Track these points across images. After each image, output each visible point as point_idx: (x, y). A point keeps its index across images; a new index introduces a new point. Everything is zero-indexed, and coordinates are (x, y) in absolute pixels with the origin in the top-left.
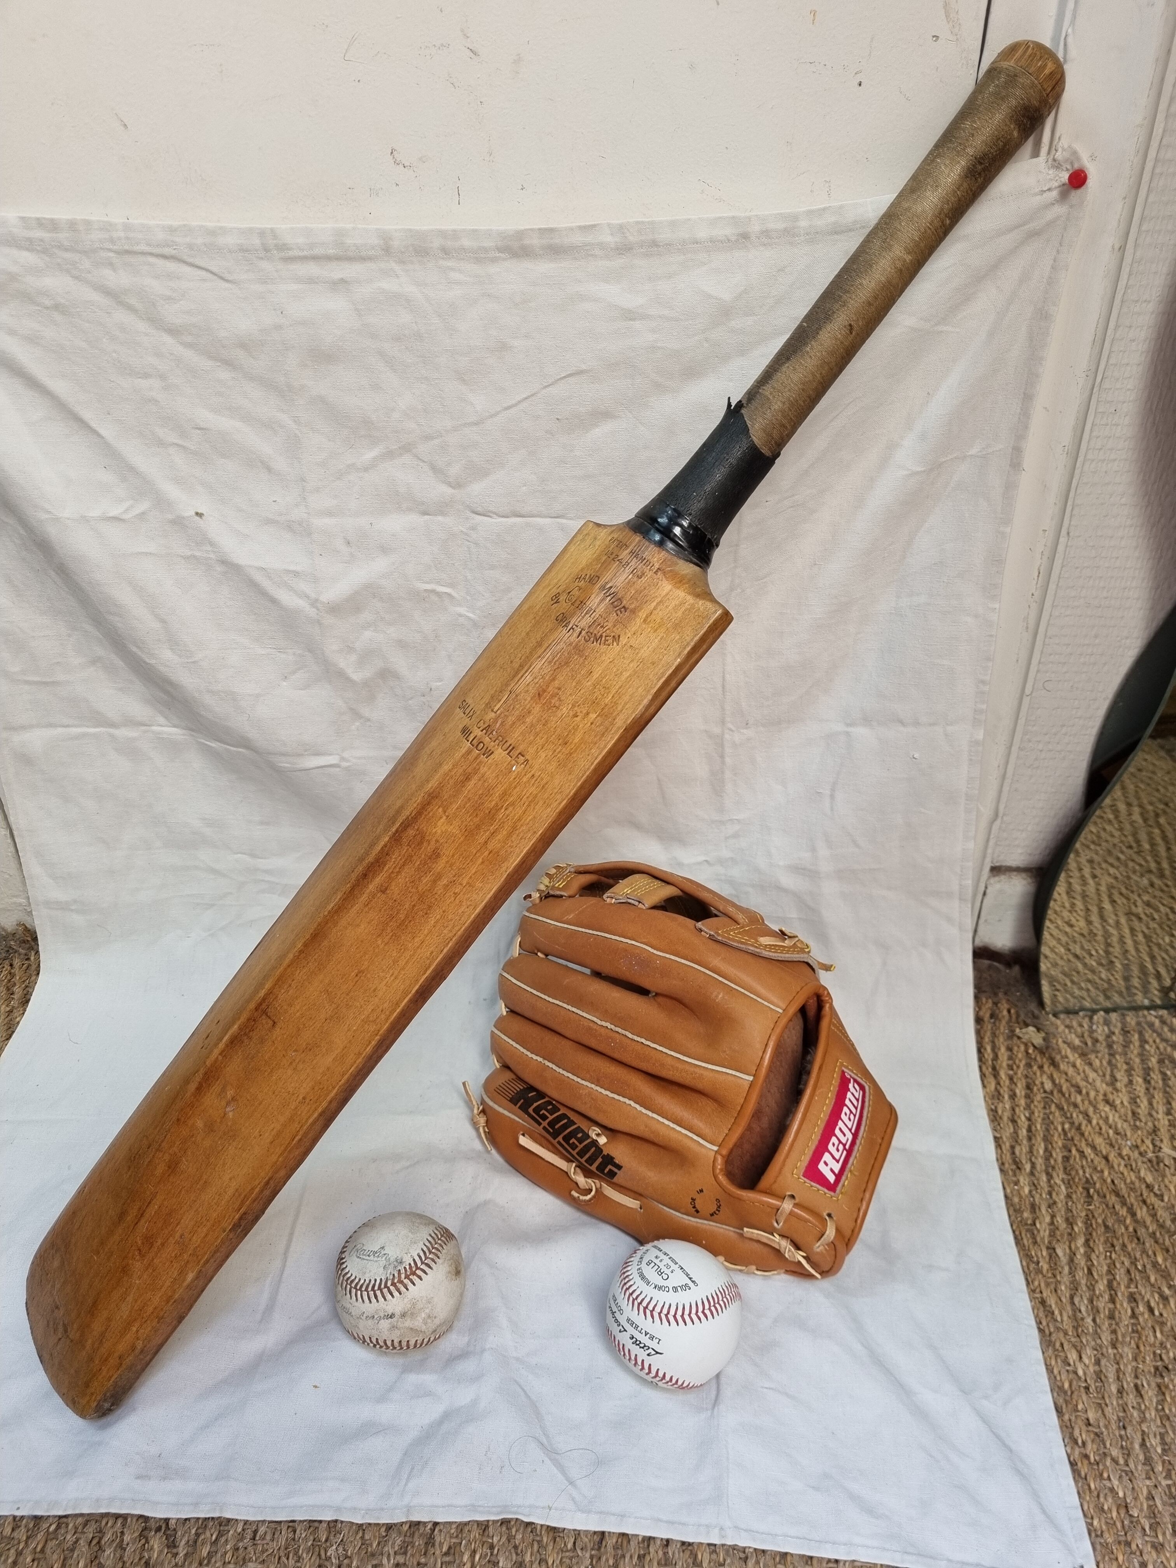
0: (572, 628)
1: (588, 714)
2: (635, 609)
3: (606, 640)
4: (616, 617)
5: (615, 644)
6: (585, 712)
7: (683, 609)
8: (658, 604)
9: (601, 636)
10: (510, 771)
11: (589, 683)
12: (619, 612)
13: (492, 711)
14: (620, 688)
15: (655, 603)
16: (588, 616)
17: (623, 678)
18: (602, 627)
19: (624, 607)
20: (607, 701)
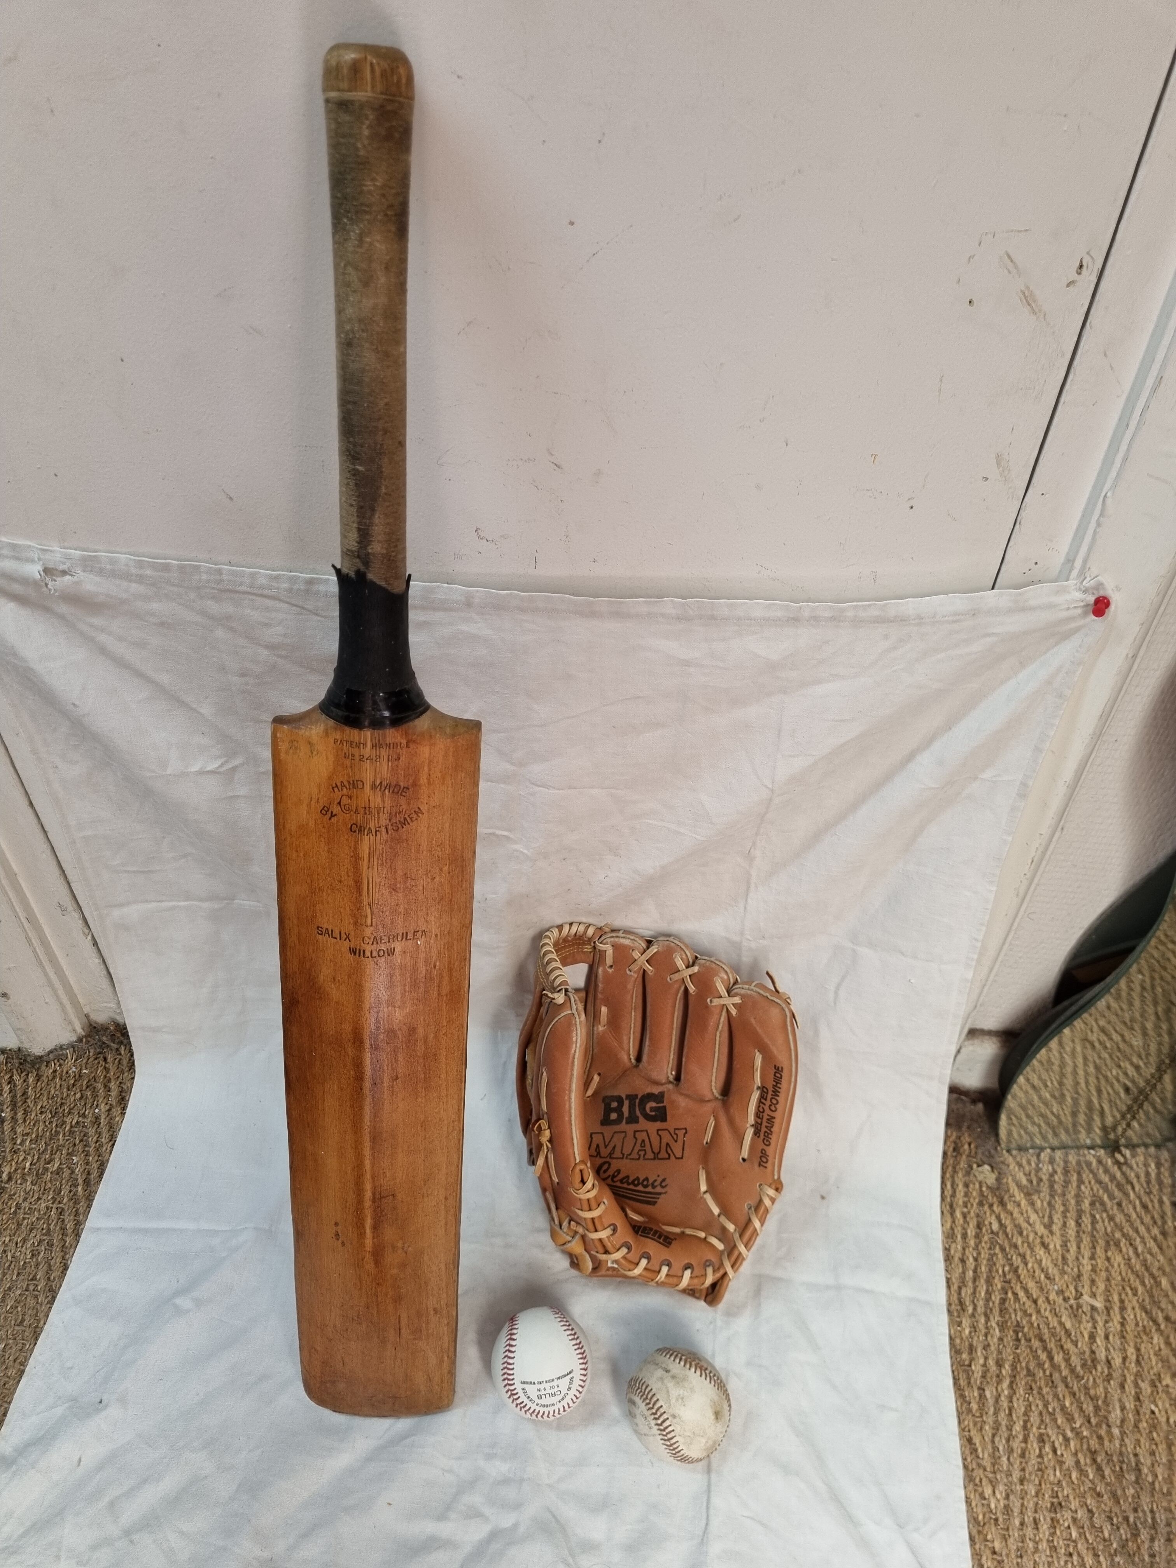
0: (376, 831)
1: (441, 870)
2: (414, 782)
3: (411, 819)
4: (405, 798)
5: (420, 815)
6: (437, 871)
7: (451, 754)
9: (405, 819)
10: (418, 946)
11: (425, 852)
12: (404, 794)
13: (367, 926)
14: (450, 837)
15: (426, 767)
16: (381, 814)
18: (400, 813)
19: (405, 788)
20: (447, 852)
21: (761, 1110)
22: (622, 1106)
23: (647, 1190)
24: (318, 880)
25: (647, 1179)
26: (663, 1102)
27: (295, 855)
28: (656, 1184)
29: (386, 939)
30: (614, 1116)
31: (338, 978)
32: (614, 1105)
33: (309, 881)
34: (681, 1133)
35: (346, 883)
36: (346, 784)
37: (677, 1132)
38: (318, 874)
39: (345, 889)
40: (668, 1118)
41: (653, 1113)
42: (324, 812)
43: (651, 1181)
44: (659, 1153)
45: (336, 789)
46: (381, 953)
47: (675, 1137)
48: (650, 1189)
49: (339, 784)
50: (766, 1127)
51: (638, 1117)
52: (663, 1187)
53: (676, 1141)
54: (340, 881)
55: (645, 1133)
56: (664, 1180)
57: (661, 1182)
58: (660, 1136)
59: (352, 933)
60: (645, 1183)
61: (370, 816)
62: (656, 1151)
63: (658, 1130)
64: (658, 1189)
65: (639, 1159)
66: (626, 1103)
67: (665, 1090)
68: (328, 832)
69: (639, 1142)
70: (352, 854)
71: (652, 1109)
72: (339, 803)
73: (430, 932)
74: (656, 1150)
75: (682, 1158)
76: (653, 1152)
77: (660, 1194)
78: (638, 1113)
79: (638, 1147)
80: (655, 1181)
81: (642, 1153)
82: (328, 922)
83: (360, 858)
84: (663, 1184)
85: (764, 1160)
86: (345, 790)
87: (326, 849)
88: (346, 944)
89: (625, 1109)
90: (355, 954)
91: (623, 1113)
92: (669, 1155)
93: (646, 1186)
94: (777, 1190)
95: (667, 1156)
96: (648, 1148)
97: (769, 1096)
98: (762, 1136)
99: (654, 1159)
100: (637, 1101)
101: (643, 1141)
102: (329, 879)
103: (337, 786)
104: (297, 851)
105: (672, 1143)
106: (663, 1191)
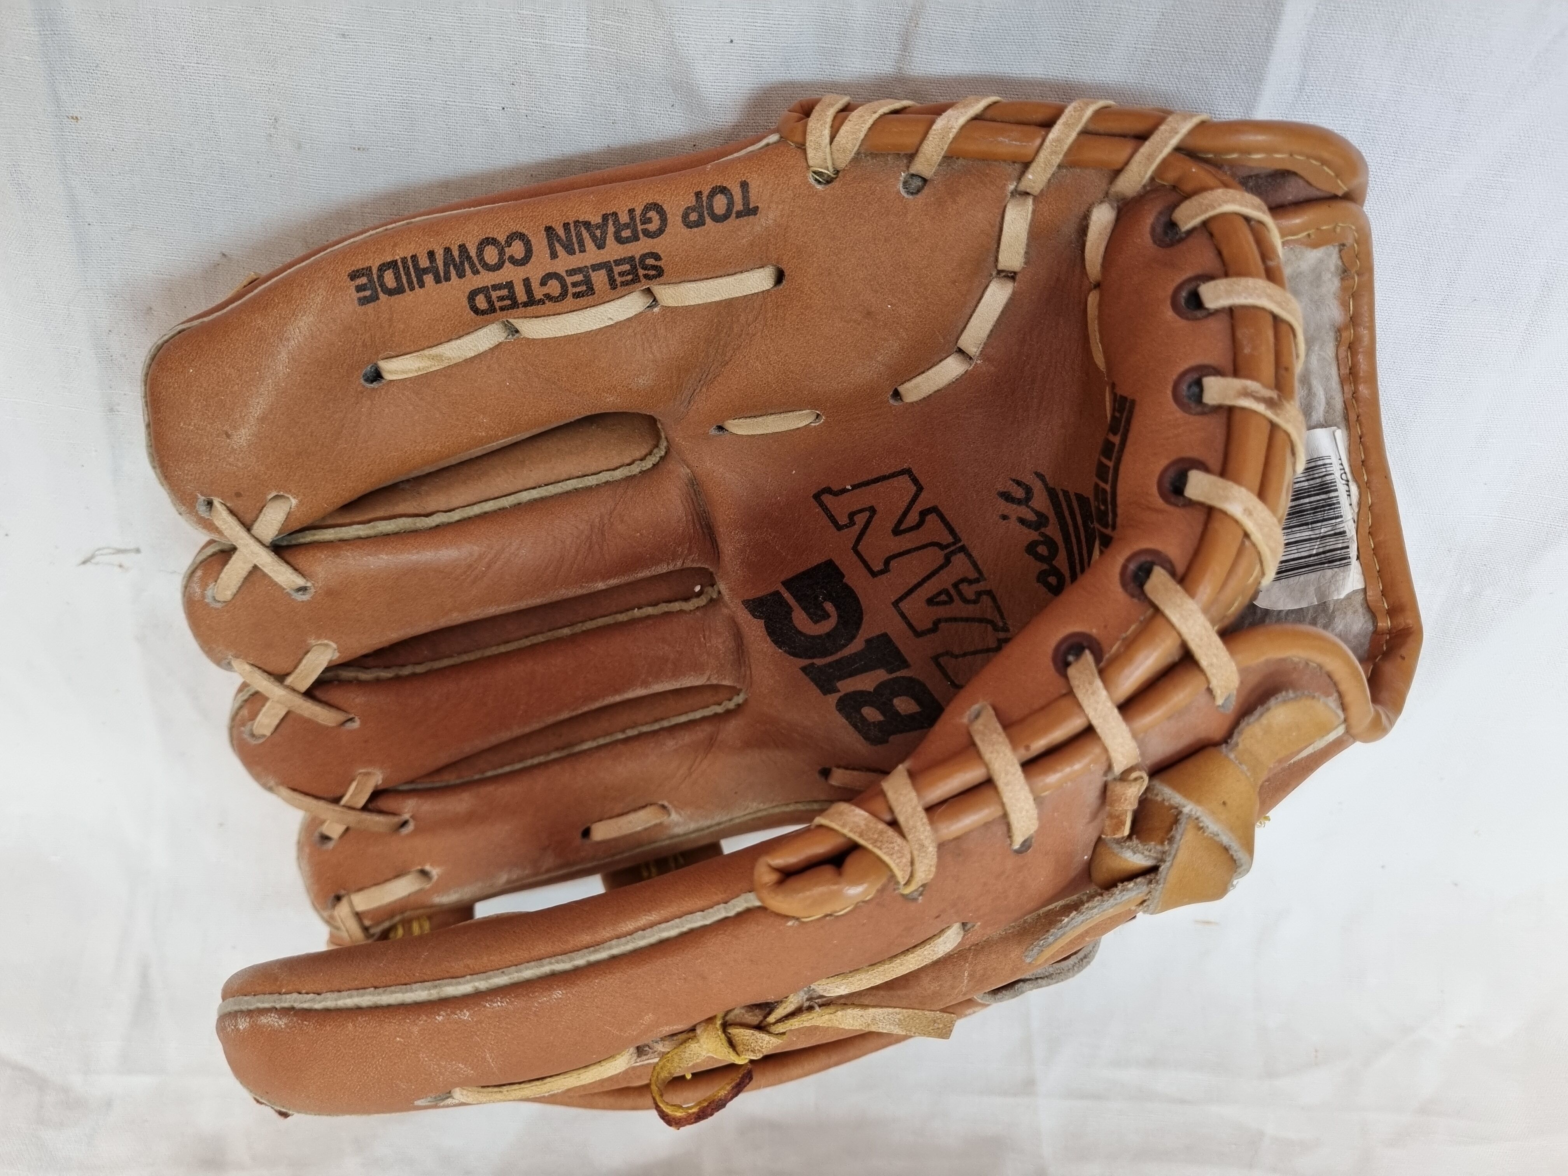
21: (554, 287)
22: (862, 693)
23: (1059, 539)
25: (1031, 548)
26: (777, 593)
28: (1031, 517)
30: (904, 705)
32: (871, 713)
34: (840, 507)
37: (843, 520)
40: (817, 559)
41: (829, 607)
43: (1034, 536)
44: (942, 547)
47: (860, 519)
48: (1053, 530)
50: (600, 246)
51: (869, 641)
52: (1029, 490)
53: (872, 510)
55: (904, 605)
56: (1007, 496)
57: (1019, 502)
58: (887, 562)
60: (1042, 550)
62: (939, 556)
63: (874, 574)
64: (1041, 501)
65: (989, 593)
66: (847, 686)
67: (738, 601)
69: (942, 612)
71: (817, 615)
74: (935, 557)
75: (908, 472)
76: (948, 560)
77: (1052, 493)
78: (857, 646)
79: (958, 608)
80: (1022, 521)
81: (969, 591)
84: (1020, 493)
85: (720, 204)
89: (866, 682)
91: (882, 686)
92: (923, 514)
93: (1050, 543)
94: (806, 111)
95: (931, 518)
96: (945, 580)
97: (487, 279)
98: (642, 247)
99: (963, 549)
100: (819, 662)
101: (930, 601)
105: (884, 522)
106: (1038, 487)
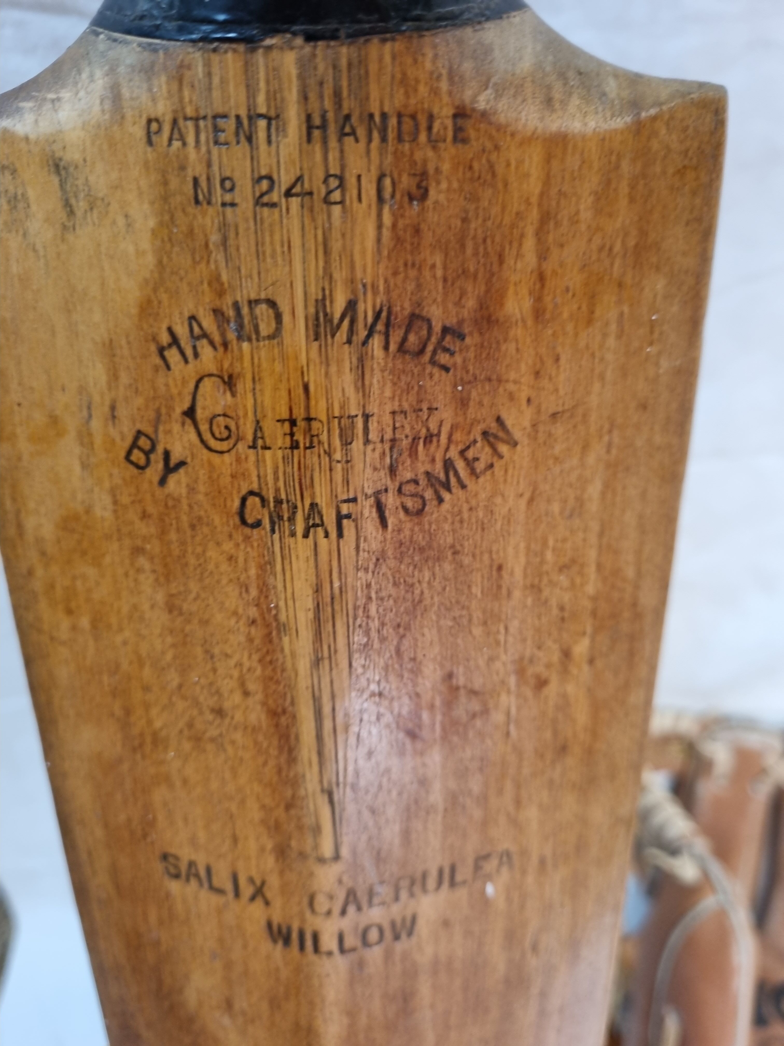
0: (340, 518)
1: (567, 654)
2: (482, 306)
3: (470, 464)
4: (447, 378)
5: (503, 448)
6: (556, 657)
7: (624, 188)
8: (540, 233)
9: (448, 465)
10: (485, 901)
11: (517, 594)
12: (443, 358)
13: (321, 860)
14: (601, 534)
15: (529, 244)
16: (357, 445)
17: (593, 507)
18: (429, 439)
19: (445, 330)
20: (590, 589)
24: (147, 706)
27: (65, 624)
29: (384, 891)
31: (240, 1003)
33: (118, 711)
35: (239, 716)
36: (209, 323)
38: (146, 689)
39: (238, 736)
42: (137, 456)
45: (173, 355)
46: (373, 935)
49: (182, 331)
54: (219, 712)
59: (274, 882)
61: (312, 458)
68: (163, 532)
70: (253, 612)
72: (190, 413)
73: (524, 853)
82: (193, 841)
83: (282, 628)
86: (206, 351)
87: (160, 597)
88: (258, 909)
90: (287, 941)
102: (180, 705)
103: (175, 341)
104: (69, 612)
